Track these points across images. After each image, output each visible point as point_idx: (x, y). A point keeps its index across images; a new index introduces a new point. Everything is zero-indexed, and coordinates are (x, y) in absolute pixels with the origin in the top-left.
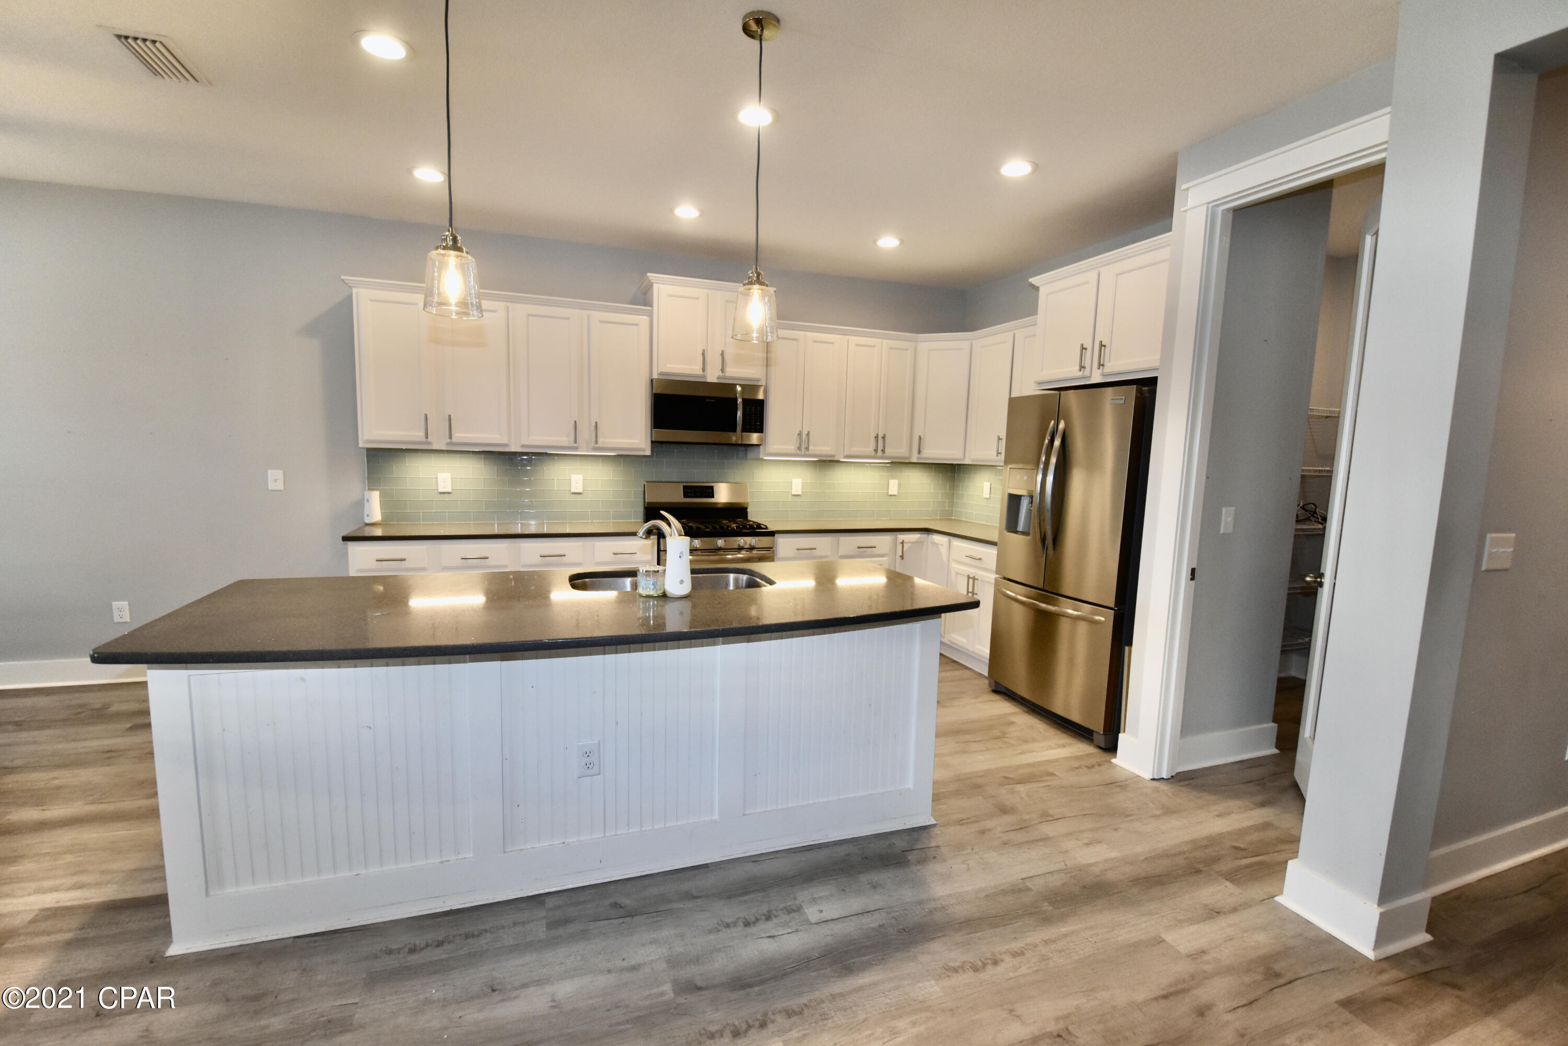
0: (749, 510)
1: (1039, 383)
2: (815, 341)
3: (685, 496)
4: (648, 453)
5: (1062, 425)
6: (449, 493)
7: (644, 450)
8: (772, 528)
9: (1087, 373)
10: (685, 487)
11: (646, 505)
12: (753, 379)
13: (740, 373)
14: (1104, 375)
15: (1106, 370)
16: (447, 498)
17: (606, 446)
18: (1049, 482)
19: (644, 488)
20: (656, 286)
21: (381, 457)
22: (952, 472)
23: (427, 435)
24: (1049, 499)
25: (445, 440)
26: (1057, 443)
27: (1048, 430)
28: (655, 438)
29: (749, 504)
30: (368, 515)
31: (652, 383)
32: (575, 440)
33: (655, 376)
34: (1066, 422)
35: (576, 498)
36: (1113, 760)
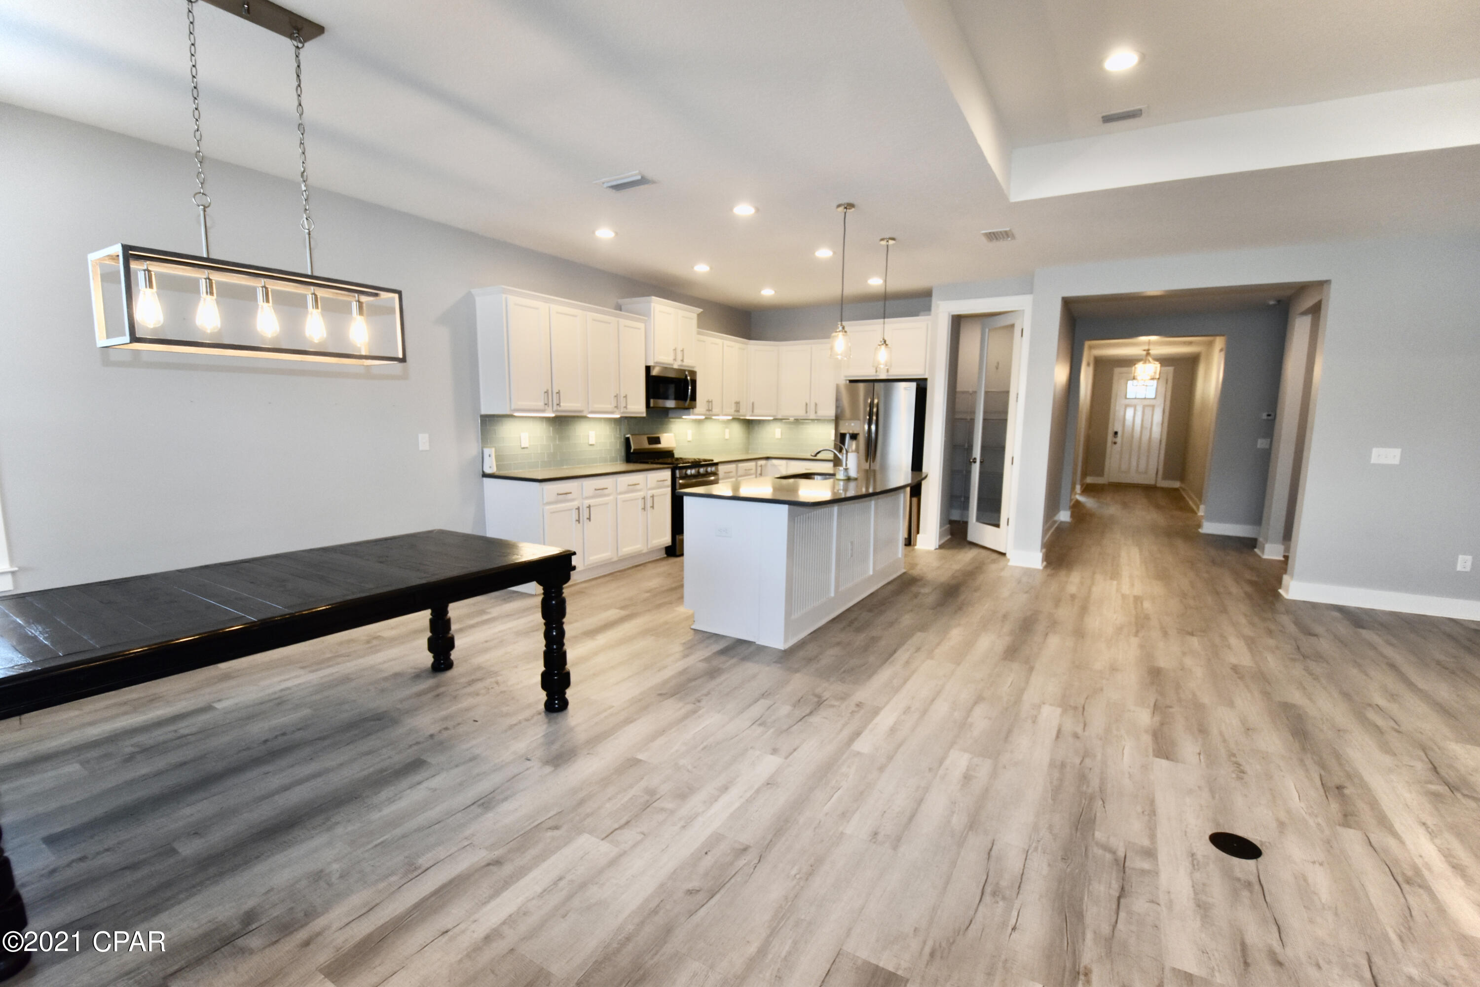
0: (674, 452)
1: (846, 377)
2: (712, 343)
3: (650, 443)
4: (644, 415)
5: (876, 401)
6: (527, 448)
7: (642, 413)
8: (716, 461)
9: (878, 374)
10: (648, 438)
11: (632, 451)
12: (693, 367)
13: (689, 363)
14: (888, 376)
15: (890, 373)
16: (526, 451)
17: (629, 410)
18: (873, 427)
19: (627, 440)
20: (653, 305)
21: (489, 421)
22: (749, 424)
23: (546, 404)
24: (873, 435)
25: (555, 408)
26: (875, 410)
27: (867, 402)
28: (652, 405)
29: (675, 448)
30: (490, 467)
31: (648, 369)
32: (615, 407)
33: (651, 364)
34: (878, 398)
35: (591, 448)
36: (916, 547)
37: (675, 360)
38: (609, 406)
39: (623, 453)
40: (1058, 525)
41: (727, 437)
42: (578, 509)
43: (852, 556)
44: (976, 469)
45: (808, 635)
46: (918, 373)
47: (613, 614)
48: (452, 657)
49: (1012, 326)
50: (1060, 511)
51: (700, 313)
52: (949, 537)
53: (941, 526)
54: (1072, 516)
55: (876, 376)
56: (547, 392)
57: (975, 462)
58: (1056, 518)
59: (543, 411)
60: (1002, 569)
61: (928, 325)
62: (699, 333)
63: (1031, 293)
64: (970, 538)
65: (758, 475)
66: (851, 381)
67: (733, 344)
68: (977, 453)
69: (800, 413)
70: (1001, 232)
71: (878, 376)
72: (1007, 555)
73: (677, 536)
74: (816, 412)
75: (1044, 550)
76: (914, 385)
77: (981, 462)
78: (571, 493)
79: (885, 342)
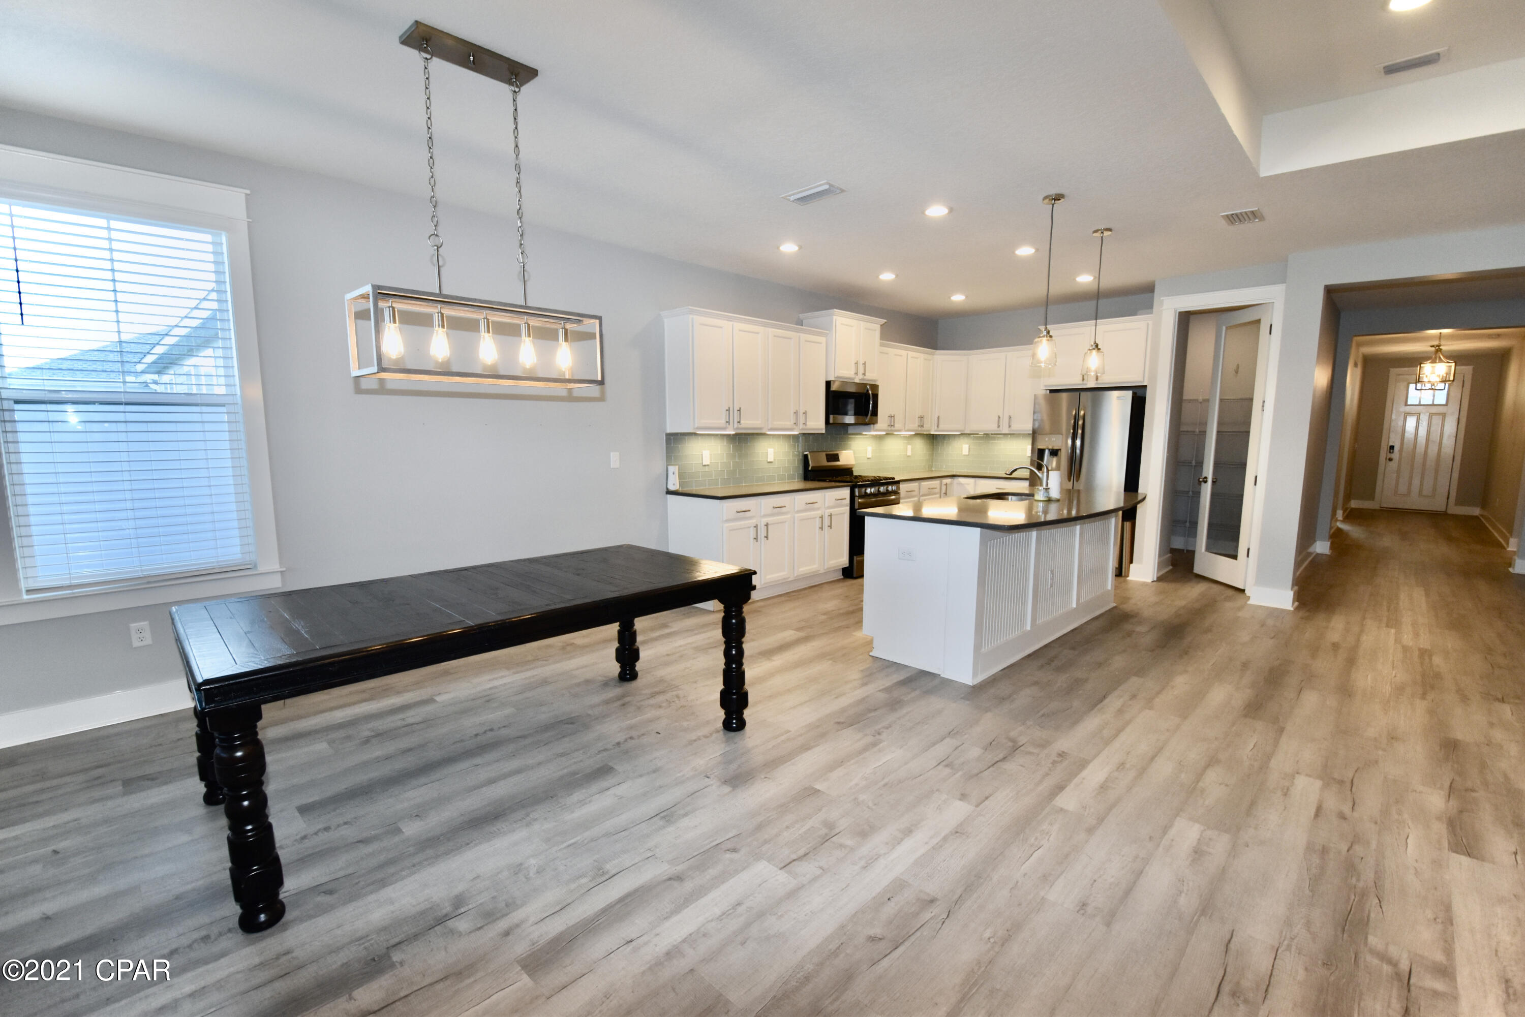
0: (853, 469)
1: (1046, 386)
2: (896, 355)
3: (828, 460)
4: (824, 432)
5: (1082, 413)
6: (708, 465)
7: (822, 429)
8: (897, 479)
9: (1085, 382)
10: (827, 455)
11: (810, 469)
12: (875, 381)
13: (871, 376)
14: (1097, 384)
15: (1099, 381)
16: (707, 469)
17: (808, 427)
18: (1078, 442)
19: (806, 457)
20: (835, 317)
21: (674, 440)
22: (934, 440)
23: (727, 422)
24: (1078, 451)
25: (736, 426)
26: (1080, 422)
27: (1072, 414)
28: (831, 421)
29: (853, 465)
30: (674, 485)
31: (828, 384)
32: (795, 424)
33: (831, 378)
34: (1084, 410)
35: (771, 466)
36: (1128, 578)
37: (856, 374)
38: (788, 423)
39: (801, 471)
40: (1315, 556)
41: (909, 453)
42: (756, 527)
43: (1052, 586)
44: (1207, 491)
45: (1000, 671)
46: (1134, 379)
47: (789, 635)
48: (637, 668)
49: (1258, 322)
50: (1315, 541)
51: (884, 324)
52: (1171, 567)
53: (1160, 556)
54: (1332, 547)
55: (1083, 384)
56: (728, 410)
57: (1206, 482)
58: (1311, 550)
59: (724, 429)
60: (1240, 609)
61: (1148, 324)
62: (882, 345)
63: (1283, 281)
64: (1197, 569)
65: (942, 494)
66: (1052, 391)
67: (915, 354)
68: (1208, 470)
69: (991, 427)
70: (1246, 213)
71: (1086, 384)
72: (1246, 592)
73: (855, 557)
74: (1010, 426)
75: (1296, 588)
76: (1129, 394)
77: (1213, 482)
78: (750, 511)
79: (1097, 346)
